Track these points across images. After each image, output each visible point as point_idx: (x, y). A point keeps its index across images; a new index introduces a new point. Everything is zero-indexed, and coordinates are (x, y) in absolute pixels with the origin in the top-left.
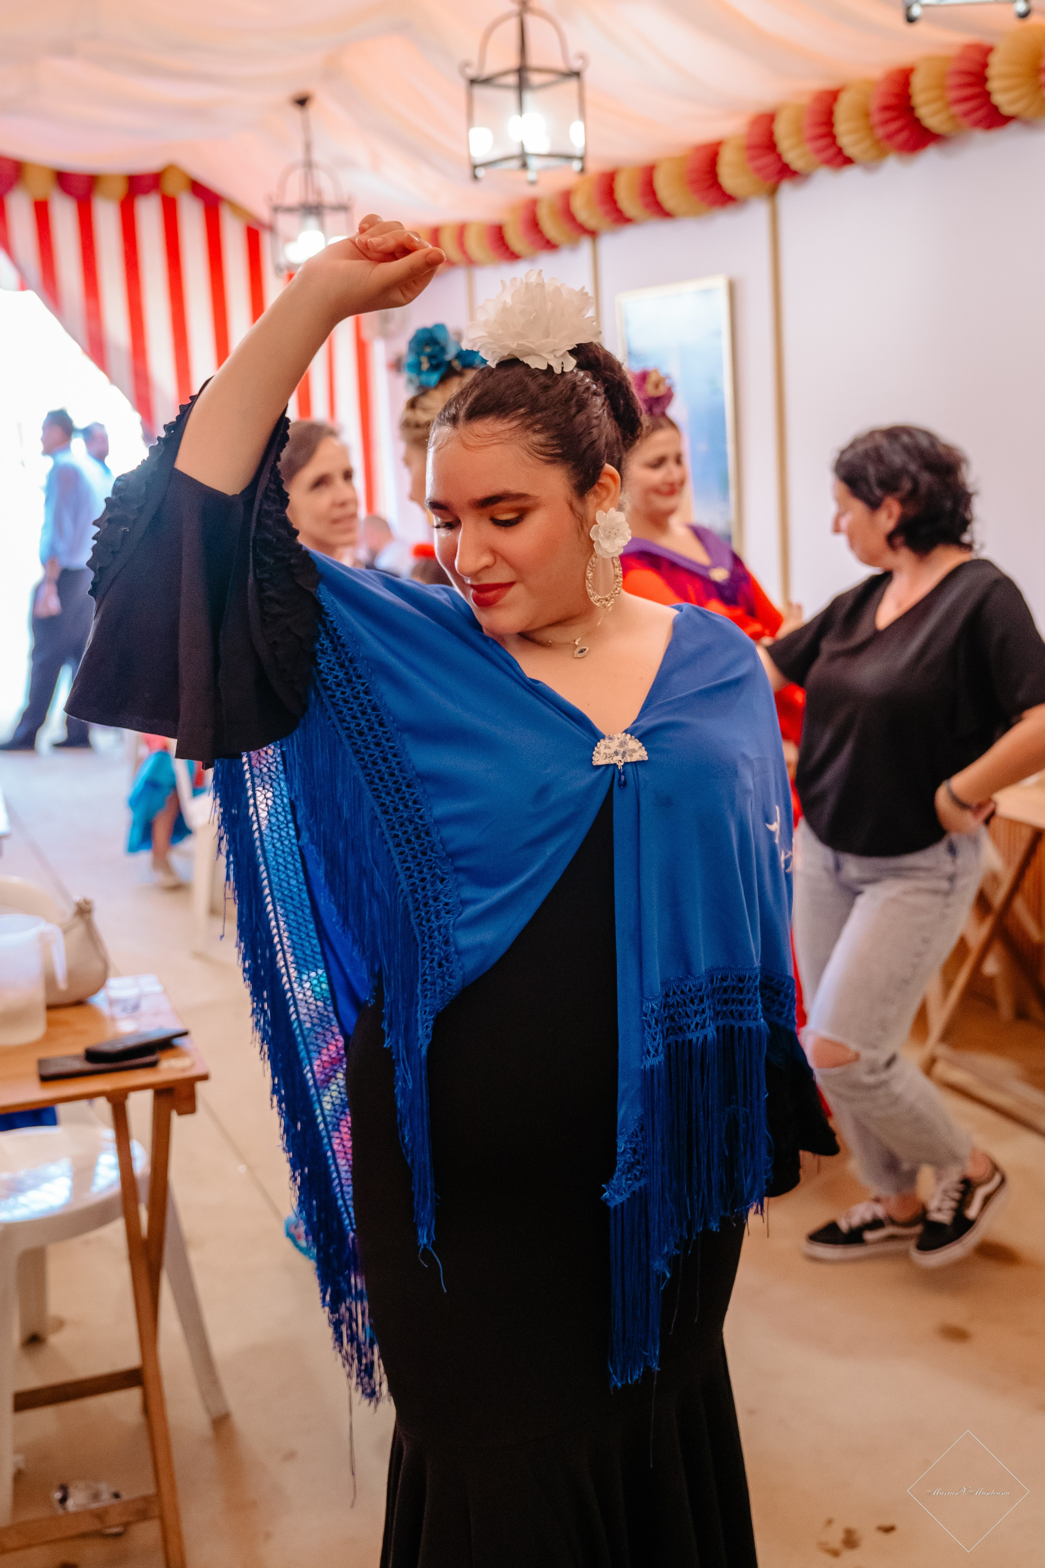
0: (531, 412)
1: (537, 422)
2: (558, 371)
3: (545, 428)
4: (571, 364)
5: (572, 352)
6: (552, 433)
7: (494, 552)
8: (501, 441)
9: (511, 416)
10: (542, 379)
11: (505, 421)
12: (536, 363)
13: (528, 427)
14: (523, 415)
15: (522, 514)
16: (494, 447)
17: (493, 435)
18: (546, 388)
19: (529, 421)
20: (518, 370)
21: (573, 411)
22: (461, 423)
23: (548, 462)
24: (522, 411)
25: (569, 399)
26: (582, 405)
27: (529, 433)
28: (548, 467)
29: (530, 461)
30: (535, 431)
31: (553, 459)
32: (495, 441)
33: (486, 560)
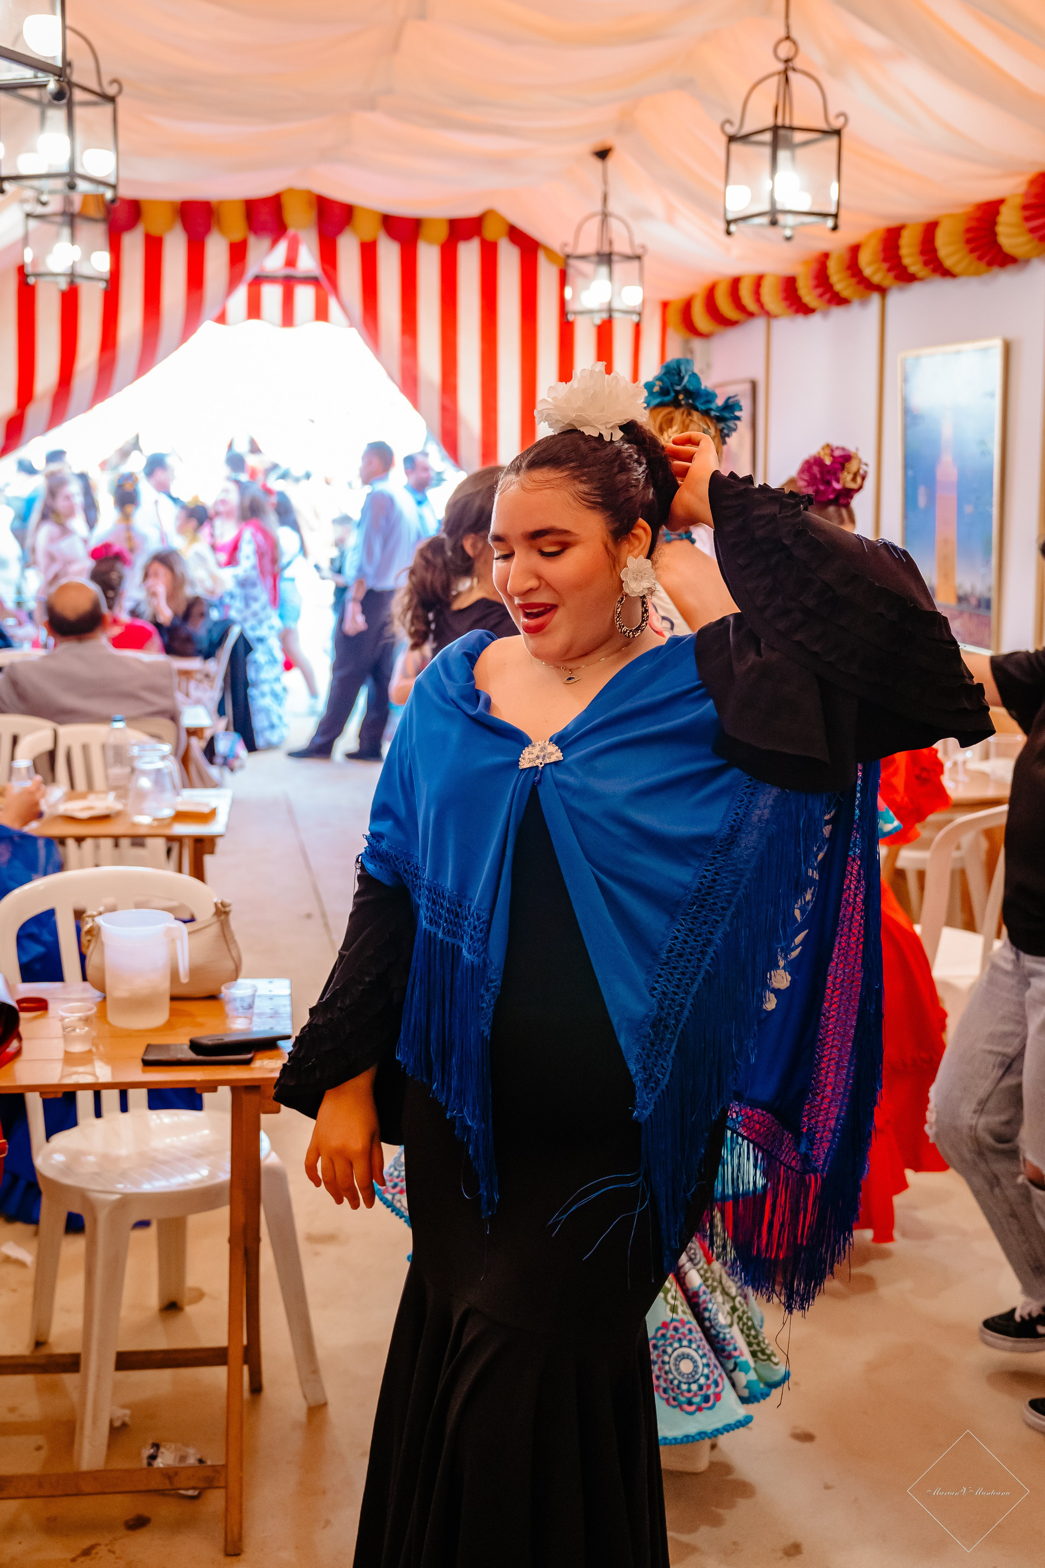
0: (580, 467)
1: (583, 475)
2: (607, 438)
3: (590, 481)
4: (619, 435)
5: (622, 428)
6: (595, 485)
7: (539, 577)
8: (552, 486)
9: (563, 467)
10: (594, 444)
11: (557, 471)
12: (588, 431)
13: (576, 478)
14: (572, 468)
15: (565, 547)
16: (547, 490)
17: (547, 481)
18: (595, 450)
19: (577, 473)
20: (576, 435)
21: (616, 470)
22: (522, 472)
23: (589, 508)
24: (572, 465)
25: (614, 461)
26: (625, 468)
27: (576, 482)
28: (589, 511)
29: (574, 504)
30: (581, 482)
31: (593, 506)
32: (548, 486)
33: (533, 583)
